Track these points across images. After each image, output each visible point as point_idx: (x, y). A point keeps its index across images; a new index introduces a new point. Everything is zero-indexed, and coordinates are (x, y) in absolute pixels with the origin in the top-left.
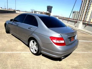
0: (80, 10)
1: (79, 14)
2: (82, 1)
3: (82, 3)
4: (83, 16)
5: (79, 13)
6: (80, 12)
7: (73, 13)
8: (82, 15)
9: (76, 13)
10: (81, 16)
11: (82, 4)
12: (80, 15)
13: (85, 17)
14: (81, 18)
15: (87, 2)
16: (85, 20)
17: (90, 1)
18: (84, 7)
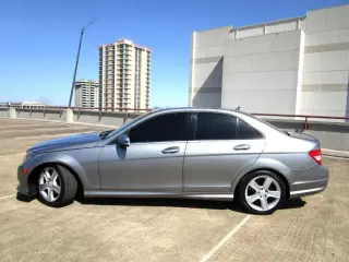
0: (101, 77)
1: (101, 92)
2: (101, 49)
3: (101, 55)
4: (116, 96)
5: (101, 88)
6: (101, 83)
8: (110, 91)
10: (110, 96)
11: (101, 60)
12: (103, 91)
13: (121, 100)
14: (110, 101)
15: (117, 53)
16: (124, 106)
17: (122, 51)
18: (110, 68)
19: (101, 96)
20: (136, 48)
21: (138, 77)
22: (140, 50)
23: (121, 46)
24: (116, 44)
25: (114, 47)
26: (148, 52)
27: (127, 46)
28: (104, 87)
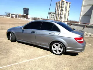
2: (56, 3)
3: (56, 5)
4: (59, 17)
6: (55, 12)
7: (50, 14)
8: (58, 15)
9: (53, 14)
14: (57, 18)
15: (61, 4)
16: (61, 19)
17: (62, 3)
18: (58, 9)
19: (55, 16)
20: (66, 3)
21: (66, 11)
22: (67, 3)
23: (62, 2)
24: (61, 1)
25: (60, 2)
26: (70, 4)
27: (64, 2)
28: (56, 14)
